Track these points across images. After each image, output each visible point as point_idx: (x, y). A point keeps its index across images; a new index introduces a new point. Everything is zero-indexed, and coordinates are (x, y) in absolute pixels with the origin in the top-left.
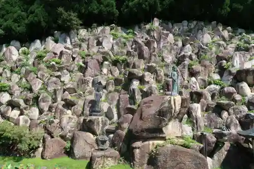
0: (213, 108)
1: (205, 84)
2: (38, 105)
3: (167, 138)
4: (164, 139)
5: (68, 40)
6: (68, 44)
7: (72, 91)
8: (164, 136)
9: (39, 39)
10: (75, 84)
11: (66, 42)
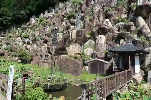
0: (116, 38)
1: (116, 22)
2: (36, 42)
3: (68, 53)
4: (67, 54)
5: (53, 10)
6: (54, 12)
7: (49, 35)
8: (67, 52)
9: (42, 13)
10: (50, 31)
11: (52, 11)
